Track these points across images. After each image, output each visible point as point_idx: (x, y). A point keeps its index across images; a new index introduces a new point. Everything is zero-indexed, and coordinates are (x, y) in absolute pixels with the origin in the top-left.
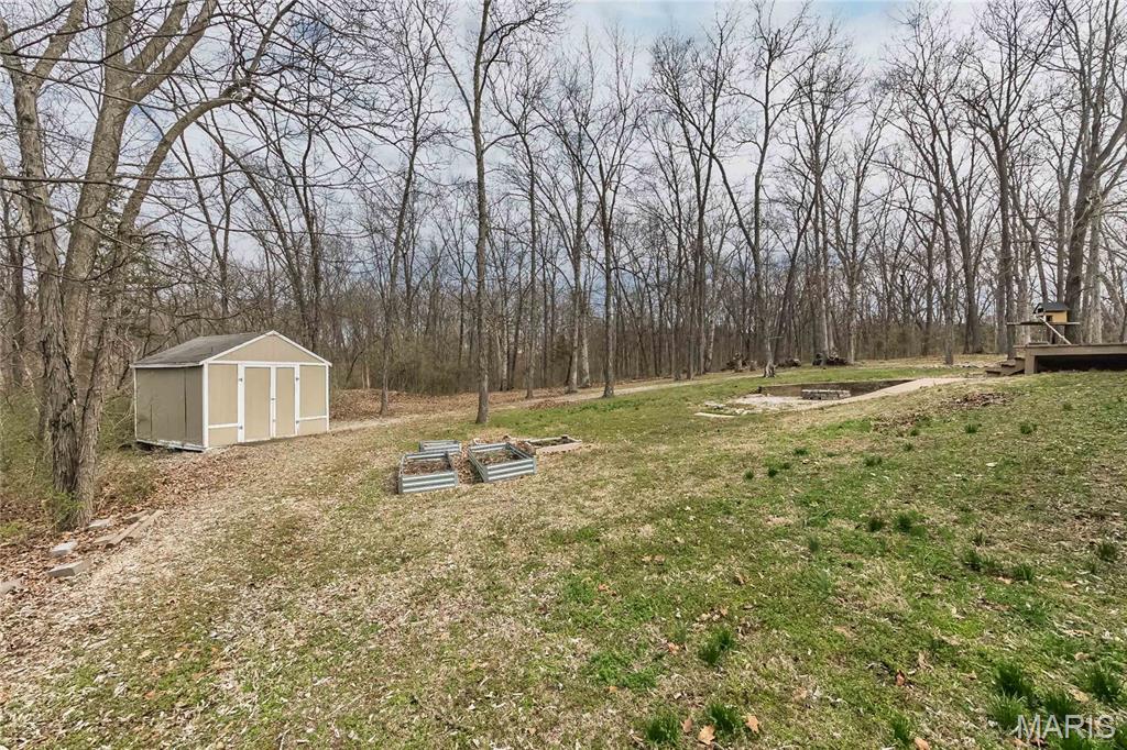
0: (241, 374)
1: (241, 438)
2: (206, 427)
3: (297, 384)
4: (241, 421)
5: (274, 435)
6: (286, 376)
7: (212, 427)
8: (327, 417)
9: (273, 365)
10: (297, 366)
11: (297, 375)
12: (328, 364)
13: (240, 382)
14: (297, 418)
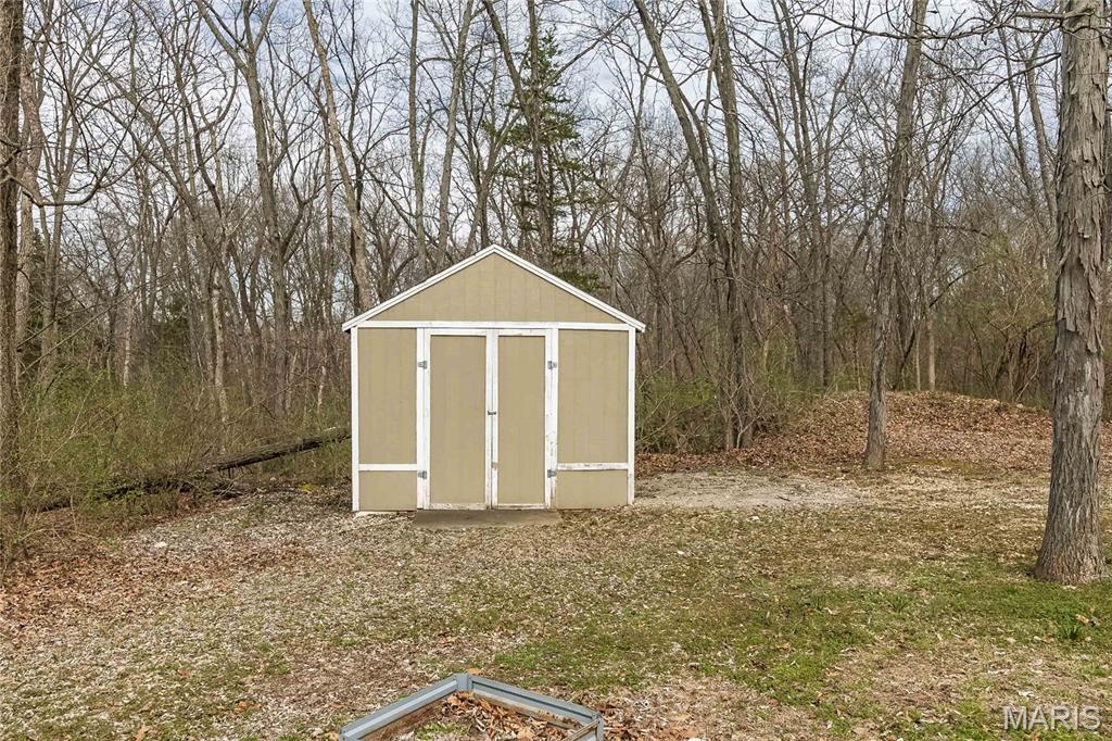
0: (423, 352)
1: (423, 500)
2: (357, 467)
3: (552, 377)
4: (423, 462)
5: (493, 495)
6: (522, 356)
7: (365, 467)
8: (630, 466)
9: (492, 330)
10: (551, 331)
11: (552, 354)
12: (632, 325)
13: (420, 370)
14: (551, 462)
